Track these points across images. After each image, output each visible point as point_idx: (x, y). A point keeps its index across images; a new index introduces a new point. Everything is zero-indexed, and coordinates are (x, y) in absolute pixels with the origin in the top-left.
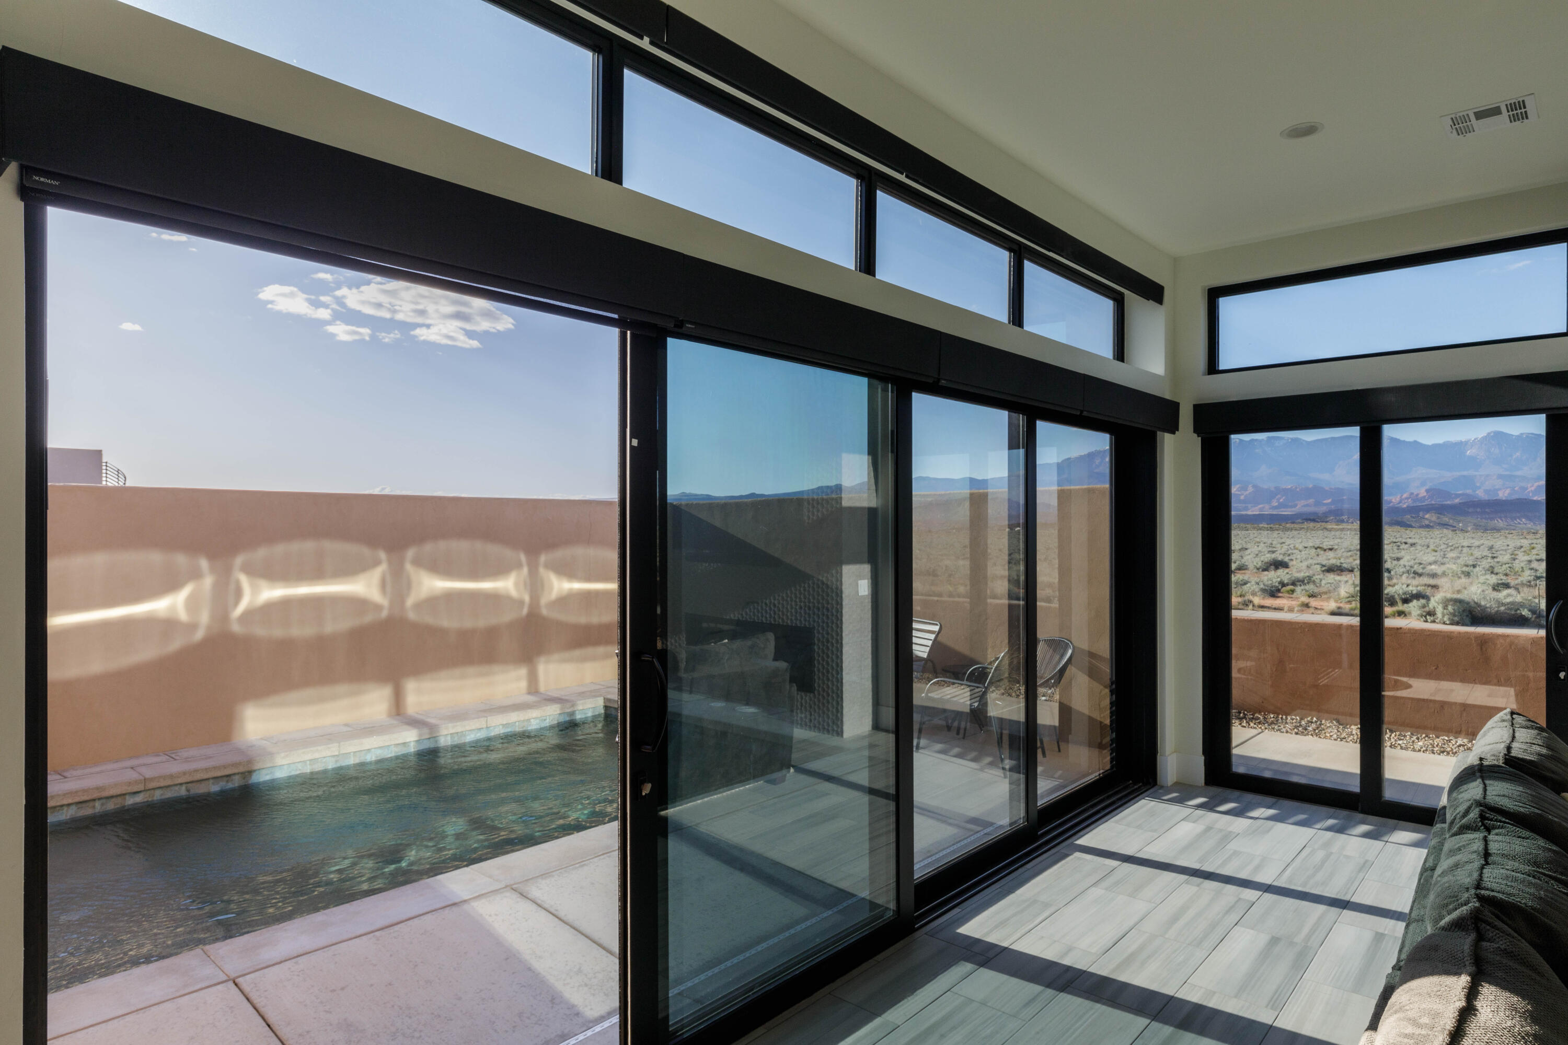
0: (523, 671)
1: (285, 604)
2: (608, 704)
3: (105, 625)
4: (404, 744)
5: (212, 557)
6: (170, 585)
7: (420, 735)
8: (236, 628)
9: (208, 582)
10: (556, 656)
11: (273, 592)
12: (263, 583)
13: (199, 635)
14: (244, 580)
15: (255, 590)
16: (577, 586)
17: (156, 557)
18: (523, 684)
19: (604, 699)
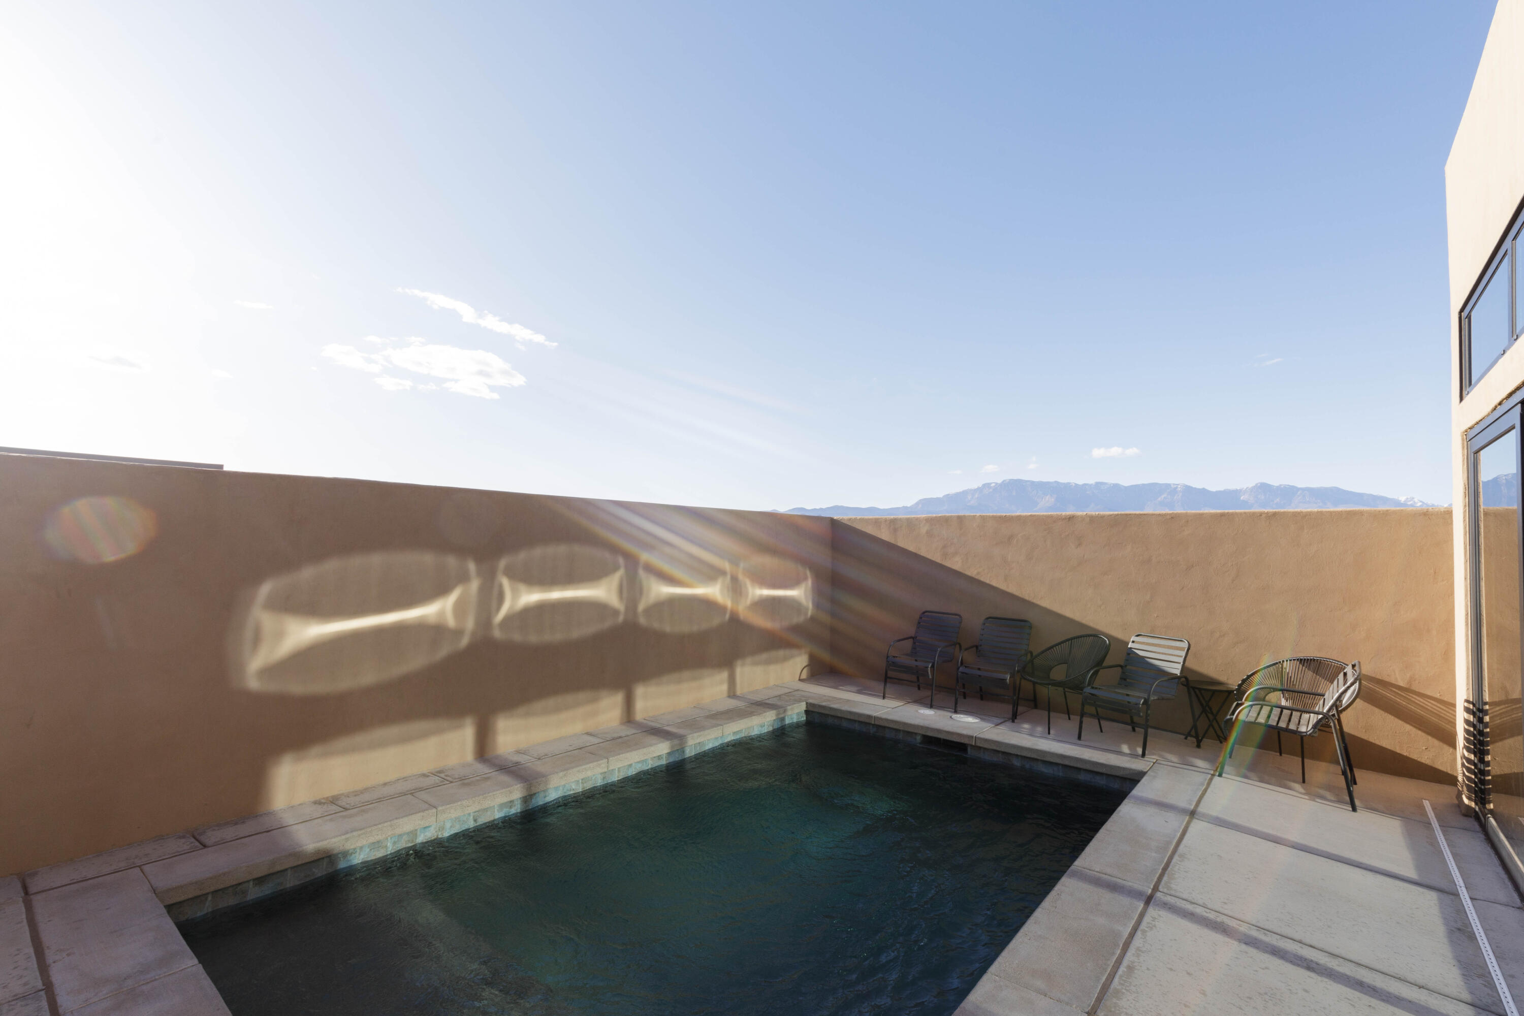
0: (725, 675)
1: (541, 608)
2: (811, 709)
3: (379, 632)
4: (659, 757)
5: (480, 559)
6: (440, 590)
7: (672, 747)
8: (497, 634)
9: (474, 585)
10: (749, 660)
11: (531, 597)
12: (522, 587)
13: (465, 641)
14: (505, 582)
15: (516, 595)
16: (767, 592)
17: (428, 559)
18: (725, 687)
19: (807, 703)
